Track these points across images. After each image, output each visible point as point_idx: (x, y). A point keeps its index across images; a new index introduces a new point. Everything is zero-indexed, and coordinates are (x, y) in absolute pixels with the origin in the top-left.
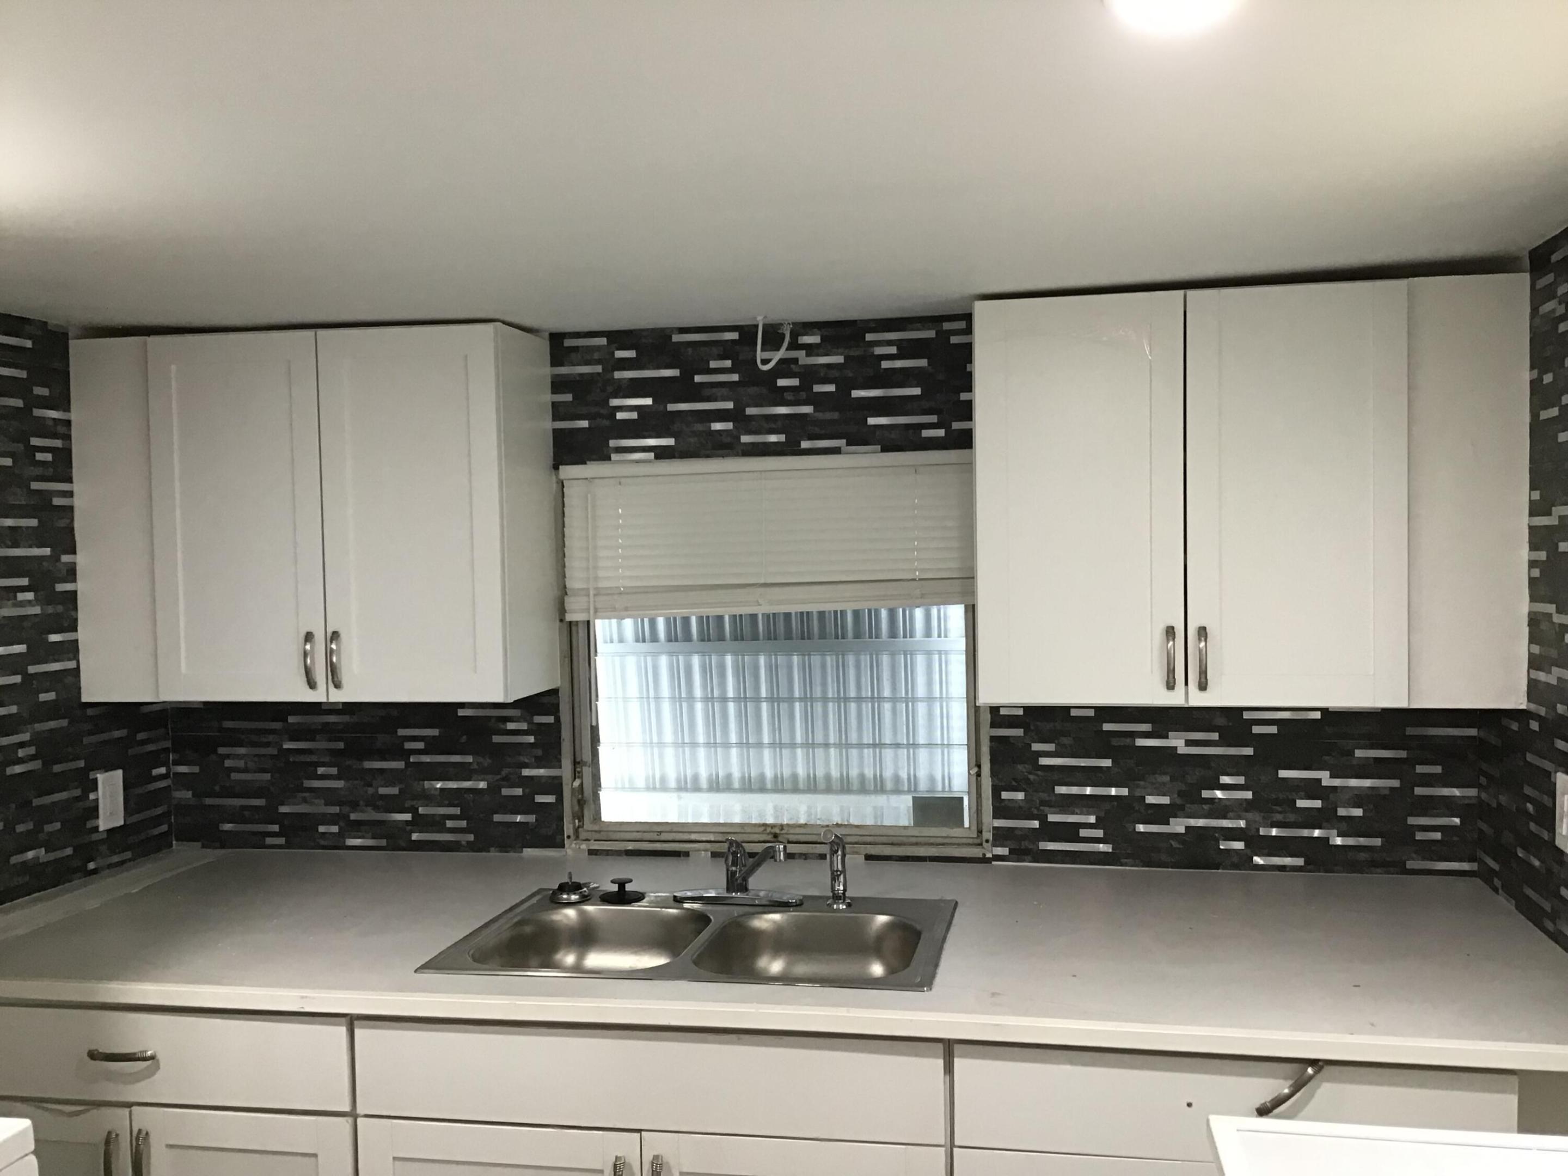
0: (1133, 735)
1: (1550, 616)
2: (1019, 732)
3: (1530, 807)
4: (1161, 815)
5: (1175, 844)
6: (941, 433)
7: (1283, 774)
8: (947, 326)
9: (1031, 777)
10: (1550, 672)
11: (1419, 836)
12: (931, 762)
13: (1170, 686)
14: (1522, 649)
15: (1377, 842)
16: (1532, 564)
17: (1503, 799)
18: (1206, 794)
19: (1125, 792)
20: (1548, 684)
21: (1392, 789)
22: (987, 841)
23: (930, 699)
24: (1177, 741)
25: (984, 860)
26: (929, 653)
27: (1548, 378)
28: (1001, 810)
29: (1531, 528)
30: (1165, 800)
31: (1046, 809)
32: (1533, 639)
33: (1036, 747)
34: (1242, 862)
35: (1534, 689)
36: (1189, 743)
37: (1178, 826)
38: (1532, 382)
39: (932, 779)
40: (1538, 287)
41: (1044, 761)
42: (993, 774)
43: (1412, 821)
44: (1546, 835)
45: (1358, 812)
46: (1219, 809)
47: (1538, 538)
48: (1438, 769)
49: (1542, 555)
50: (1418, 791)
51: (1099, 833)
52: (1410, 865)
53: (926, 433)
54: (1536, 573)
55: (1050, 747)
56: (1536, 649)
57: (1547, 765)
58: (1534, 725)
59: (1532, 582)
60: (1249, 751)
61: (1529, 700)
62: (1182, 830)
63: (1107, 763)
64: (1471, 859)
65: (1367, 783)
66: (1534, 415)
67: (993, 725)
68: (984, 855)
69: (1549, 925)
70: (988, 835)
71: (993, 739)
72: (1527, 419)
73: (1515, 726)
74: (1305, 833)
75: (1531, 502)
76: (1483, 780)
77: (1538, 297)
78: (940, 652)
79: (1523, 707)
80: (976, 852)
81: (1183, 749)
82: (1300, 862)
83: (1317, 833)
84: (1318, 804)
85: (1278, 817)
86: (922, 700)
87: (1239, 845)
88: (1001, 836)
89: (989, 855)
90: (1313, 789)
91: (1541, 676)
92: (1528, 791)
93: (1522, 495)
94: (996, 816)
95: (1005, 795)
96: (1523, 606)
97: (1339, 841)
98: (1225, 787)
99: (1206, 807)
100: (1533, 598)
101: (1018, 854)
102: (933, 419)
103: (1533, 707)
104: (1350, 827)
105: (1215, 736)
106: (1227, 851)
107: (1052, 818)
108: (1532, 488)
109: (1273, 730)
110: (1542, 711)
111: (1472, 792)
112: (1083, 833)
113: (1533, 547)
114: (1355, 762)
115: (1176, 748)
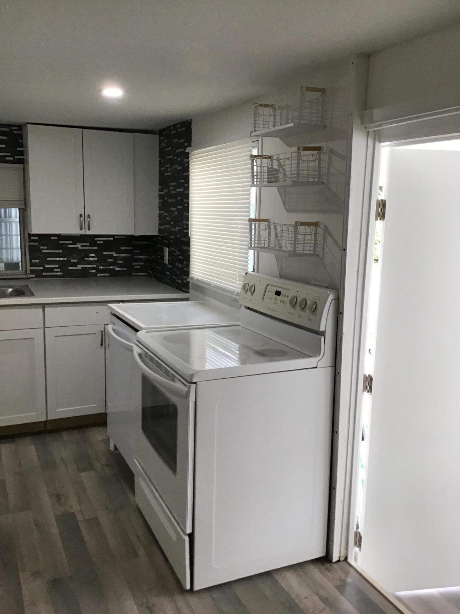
0: (68, 244)
1: (163, 214)
2: (37, 244)
3: (159, 256)
4: (75, 264)
5: (79, 272)
6: (11, 159)
7: (105, 253)
8: (12, 128)
9: (41, 256)
10: (163, 226)
11: (135, 267)
12: (7, 254)
13: (81, 229)
14: (157, 222)
15: (126, 269)
16: (159, 203)
17: (153, 257)
18: (86, 259)
19: (65, 259)
20: (162, 229)
21: (129, 256)
22: (28, 273)
23: (6, 235)
24: (79, 246)
25: (28, 278)
26: (6, 223)
27: (163, 161)
28: (32, 265)
29: (159, 195)
30: (76, 261)
31: (45, 264)
32: (160, 219)
33: (42, 247)
34: (95, 275)
35: (160, 231)
36: (82, 246)
37: (80, 267)
38: (159, 161)
39: (7, 259)
40: (160, 139)
41: (44, 251)
42: (30, 255)
43: (133, 264)
44: (162, 262)
45: (122, 262)
46: (90, 262)
47: (161, 197)
48: (139, 251)
49: (161, 201)
50: (135, 257)
51: (59, 270)
52: (133, 274)
53: (7, 158)
54: (160, 205)
55: (46, 248)
56: (160, 222)
57: (162, 246)
58: (160, 238)
59: (159, 207)
60: (96, 248)
61: (159, 233)
62: (80, 268)
63: (61, 251)
64: (146, 272)
65: (124, 255)
66: (160, 169)
67: (29, 242)
68: (28, 277)
69: (163, 281)
70: (28, 272)
71: (30, 245)
72: (158, 170)
73: (156, 239)
74: (109, 267)
75: (159, 189)
76: (149, 254)
77: (161, 142)
78: (9, 222)
79: (158, 235)
80: (25, 276)
81: (80, 248)
82: (108, 274)
83: (111, 267)
84: (112, 260)
85: (103, 264)
86: (4, 235)
87: (94, 271)
88: (32, 272)
89: (29, 277)
90: (111, 257)
91: (161, 227)
92: (159, 253)
93: (157, 187)
94: (31, 266)
95: (33, 261)
96: (157, 212)
97: (118, 269)
98: (92, 257)
99: (86, 262)
100: (160, 210)
101: (37, 276)
102: (9, 154)
103: (160, 235)
104: (119, 266)
105: (88, 244)
106: (91, 273)
107: (47, 266)
108: (159, 185)
109: (102, 242)
110: (161, 235)
111: (146, 257)
112: (55, 270)
113: (160, 199)
114: (121, 250)
115: (78, 247)
